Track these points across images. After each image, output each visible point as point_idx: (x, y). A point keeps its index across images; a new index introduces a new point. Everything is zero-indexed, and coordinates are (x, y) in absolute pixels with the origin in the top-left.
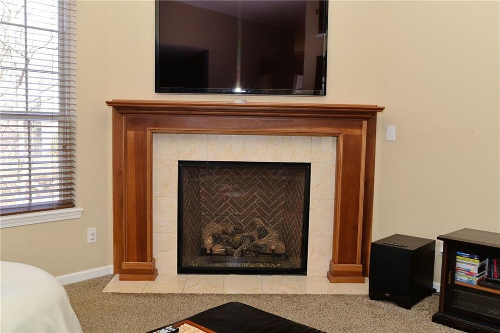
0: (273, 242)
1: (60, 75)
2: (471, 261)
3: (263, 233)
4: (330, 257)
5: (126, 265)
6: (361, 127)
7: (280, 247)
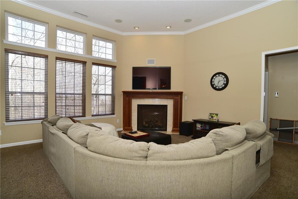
0: (159, 124)
1: (112, 86)
2: (199, 125)
3: (157, 122)
4: (172, 127)
5: (126, 128)
6: (178, 97)
7: (161, 125)
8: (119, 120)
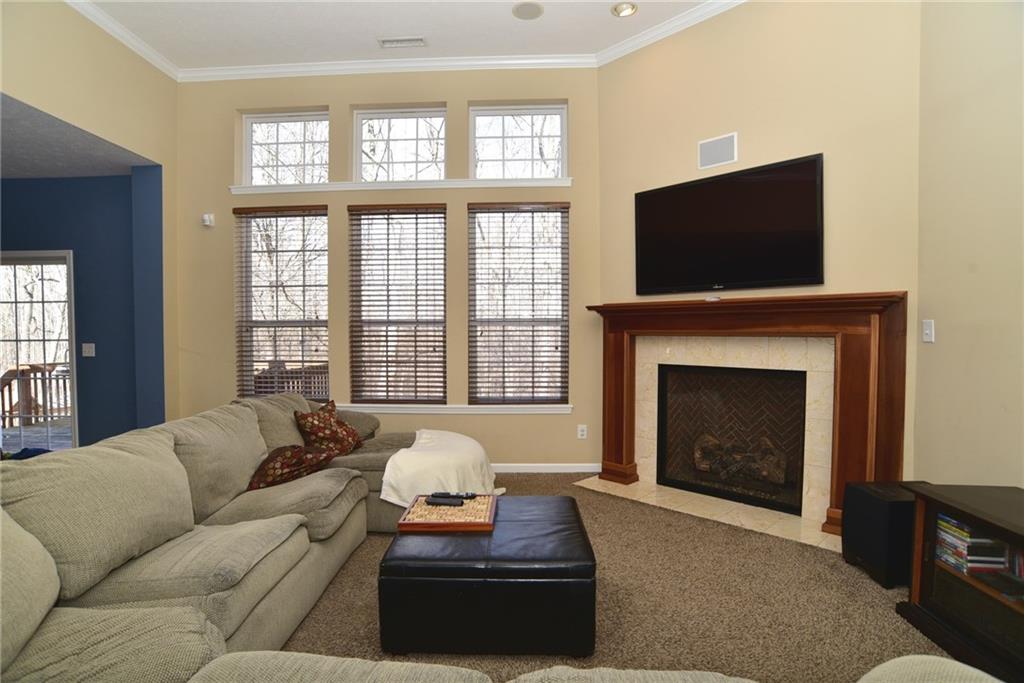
1: (562, 285)
2: (958, 532)
6: (868, 324)
7: (777, 475)
8: (584, 427)
